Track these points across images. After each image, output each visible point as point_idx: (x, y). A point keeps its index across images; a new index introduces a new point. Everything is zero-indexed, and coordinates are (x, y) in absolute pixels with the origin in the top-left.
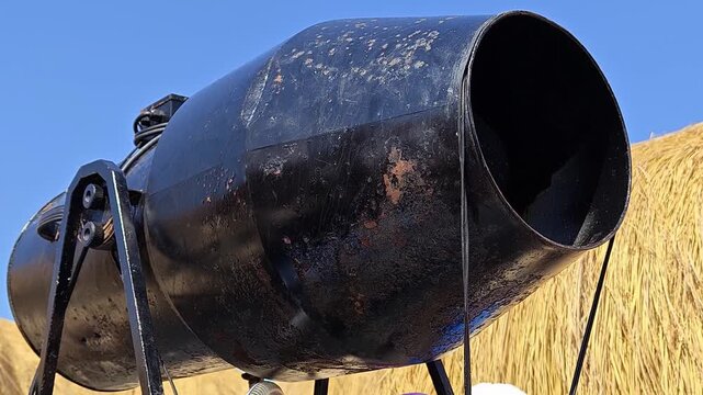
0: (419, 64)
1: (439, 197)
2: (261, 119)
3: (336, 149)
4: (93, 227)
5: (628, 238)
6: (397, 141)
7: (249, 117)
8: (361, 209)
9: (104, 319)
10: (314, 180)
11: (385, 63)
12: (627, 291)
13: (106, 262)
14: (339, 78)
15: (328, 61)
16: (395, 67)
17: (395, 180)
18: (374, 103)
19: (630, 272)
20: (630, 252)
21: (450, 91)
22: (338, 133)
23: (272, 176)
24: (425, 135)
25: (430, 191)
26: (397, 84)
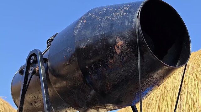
0: (125, 14)
1: (132, 51)
2: (79, 33)
3: (101, 39)
4: (33, 68)
5: (194, 77)
6: (118, 35)
7: (76, 33)
8: (108, 57)
9: (37, 97)
10: (95, 49)
11: (115, 14)
12: (194, 91)
13: (38, 80)
14: (102, 19)
15: (99, 15)
16: (118, 15)
17: (118, 47)
18: (112, 25)
19: (195, 86)
20: (195, 80)
21: (134, 20)
22: (101, 35)
23: (82, 48)
24: (127, 33)
25: (129, 50)
26: (118, 20)
